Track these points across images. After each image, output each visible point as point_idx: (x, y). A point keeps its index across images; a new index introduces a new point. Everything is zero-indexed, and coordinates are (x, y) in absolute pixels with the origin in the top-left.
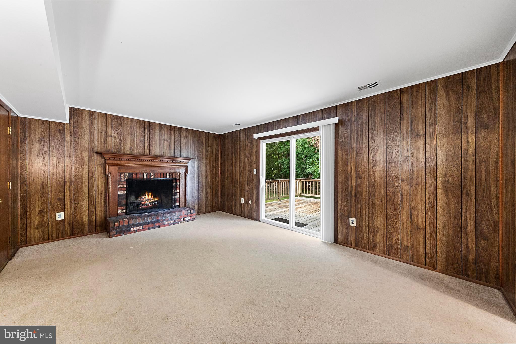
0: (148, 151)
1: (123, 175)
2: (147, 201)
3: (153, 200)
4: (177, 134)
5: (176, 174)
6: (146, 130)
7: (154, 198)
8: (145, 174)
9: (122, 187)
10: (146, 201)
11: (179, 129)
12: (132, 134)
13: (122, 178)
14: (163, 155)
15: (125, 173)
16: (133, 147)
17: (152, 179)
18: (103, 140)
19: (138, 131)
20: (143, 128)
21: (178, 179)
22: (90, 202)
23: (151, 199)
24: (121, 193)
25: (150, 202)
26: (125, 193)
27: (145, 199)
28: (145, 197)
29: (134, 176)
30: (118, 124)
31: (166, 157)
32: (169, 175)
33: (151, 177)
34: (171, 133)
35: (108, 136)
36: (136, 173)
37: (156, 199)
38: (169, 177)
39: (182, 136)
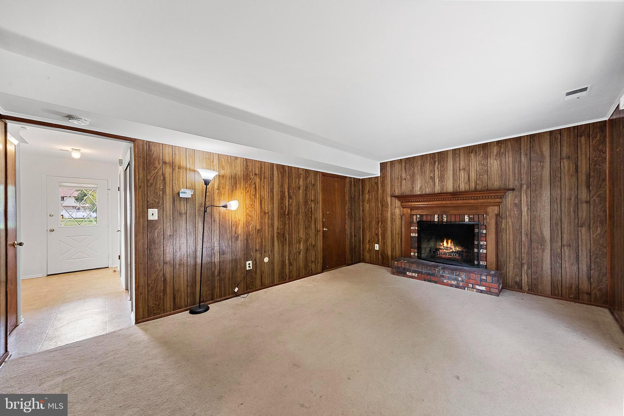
0: (439, 188)
1: (415, 217)
2: (446, 250)
3: (453, 250)
4: (481, 155)
5: (480, 216)
6: (437, 163)
7: (455, 247)
8: (436, 216)
9: (413, 230)
10: (444, 249)
11: (485, 146)
12: (423, 173)
13: (414, 219)
14: (459, 191)
15: (416, 215)
16: (423, 187)
17: (445, 222)
18: (399, 184)
19: (428, 167)
20: (433, 162)
21: (484, 225)
22: (392, 240)
23: (450, 248)
24: (413, 235)
25: (449, 251)
26: (417, 236)
27: (443, 247)
28: (443, 244)
29: (424, 219)
30: (410, 165)
31: (462, 192)
32: (468, 218)
33: (443, 220)
34: (471, 157)
35: (403, 180)
36: (427, 215)
37: (457, 249)
38: (468, 221)
39: (490, 156)
